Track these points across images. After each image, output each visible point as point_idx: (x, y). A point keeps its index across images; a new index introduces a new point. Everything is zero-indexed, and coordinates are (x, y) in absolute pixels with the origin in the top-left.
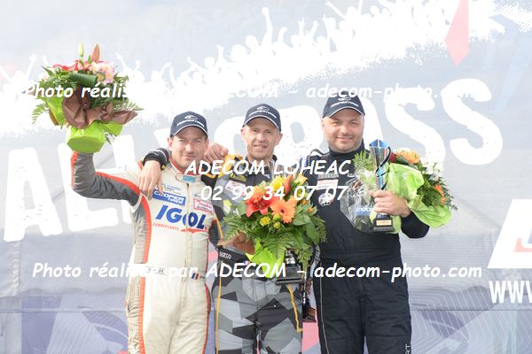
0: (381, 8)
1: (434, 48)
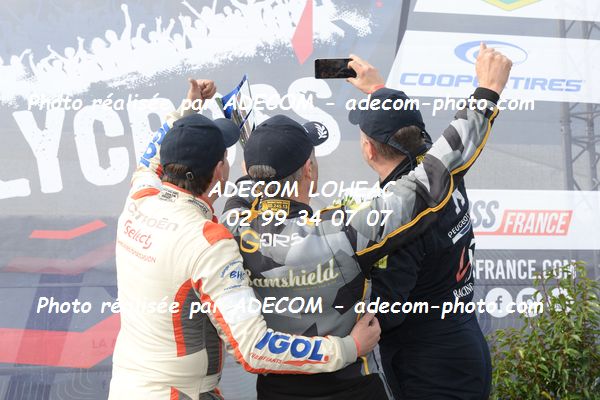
0: (234, 8)
1: (282, 48)
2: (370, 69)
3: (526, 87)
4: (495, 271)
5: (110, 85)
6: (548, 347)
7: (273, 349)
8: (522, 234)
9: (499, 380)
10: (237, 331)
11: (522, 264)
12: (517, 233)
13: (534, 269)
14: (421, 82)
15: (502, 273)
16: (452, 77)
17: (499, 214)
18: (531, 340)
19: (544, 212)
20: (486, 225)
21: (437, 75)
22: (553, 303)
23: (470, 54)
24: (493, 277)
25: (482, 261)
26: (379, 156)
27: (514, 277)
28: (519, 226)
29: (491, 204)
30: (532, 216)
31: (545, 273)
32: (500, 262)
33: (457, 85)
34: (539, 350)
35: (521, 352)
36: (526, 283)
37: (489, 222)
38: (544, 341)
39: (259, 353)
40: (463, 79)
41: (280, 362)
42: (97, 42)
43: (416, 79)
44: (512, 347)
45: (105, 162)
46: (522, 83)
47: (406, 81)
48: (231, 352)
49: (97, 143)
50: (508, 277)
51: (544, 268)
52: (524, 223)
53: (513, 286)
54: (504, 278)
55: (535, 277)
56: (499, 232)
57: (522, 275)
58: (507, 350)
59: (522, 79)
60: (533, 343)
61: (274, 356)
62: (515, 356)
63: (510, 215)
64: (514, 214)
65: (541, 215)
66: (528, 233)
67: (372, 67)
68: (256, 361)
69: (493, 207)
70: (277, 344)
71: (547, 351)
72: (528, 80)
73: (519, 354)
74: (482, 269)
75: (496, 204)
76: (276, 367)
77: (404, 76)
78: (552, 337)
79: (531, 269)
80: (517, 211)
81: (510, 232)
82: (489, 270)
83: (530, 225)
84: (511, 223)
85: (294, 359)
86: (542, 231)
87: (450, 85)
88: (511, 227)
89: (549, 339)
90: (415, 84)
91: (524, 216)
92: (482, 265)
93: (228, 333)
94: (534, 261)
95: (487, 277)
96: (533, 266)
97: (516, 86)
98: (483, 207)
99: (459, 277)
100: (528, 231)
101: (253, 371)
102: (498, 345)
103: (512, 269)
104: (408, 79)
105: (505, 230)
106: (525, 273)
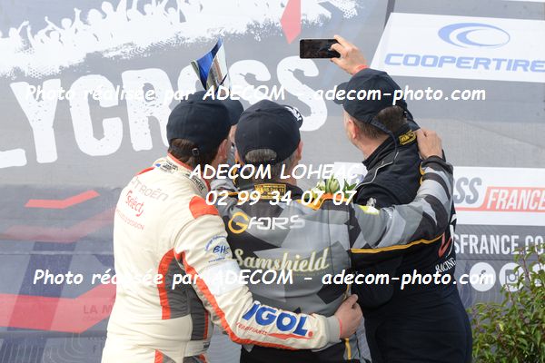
1: (271, 27)
2: (353, 50)
3: (508, 68)
4: (479, 246)
5: (106, 55)
6: (527, 321)
7: (260, 321)
8: (505, 210)
9: (479, 352)
10: (223, 301)
11: (505, 240)
12: (500, 210)
13: (517, 245)
14: (405, 63)
15: (486, 248)
16: (436, 58)
17: (481, 191)
18: (511, 314)
19: (527, 189)
20: (469, 201)
21: (422, 56)
22: (533, 279)
23: (453, 36)
24: (477, 252)
25: (466, 236)
26: (363, 136)
27: (498, 252)
28: (501, 203)
29: (474, 180)
30: (515, 193)
31: (527, 249)
32: (484, 238)
33: (440, 65)
34: (519, 325)
35: (501, 326)
36: (509, 259)
37: (472, 198)
38: (524, 315)
39: (246, 323)
40: (446, 60)
41: (265, 334)
42: (93, 14)
43: (401, 60)
44: (492, 321)
45: (98, 133)
46: (504, 65)
47: (391, 61)
48: (217, 322)
49: (91, 114)
50: (492, 252)
51: (527, 244)
52: (507, 200)
53: (496, 261)
54: (487, 252)
55: (517, 253)
56: (483, 208)
57: (506, 250)
58: (487, 323)
59: (505, 60)
60: (513, 317)
61: (260, 327)
62: (494, 329)
63: (493, 191)
64: (497, 191)
65: (523, 192)
66: (511, 209)
67: (355, 48)
68: (242, 331)
69: (476, 183)
70: (264, 316)
71: (526, 325)
72: (511, 61)
73: (499, 328)
74: (466, 244)
75: (479, 181)
76: (261, 339)
77: (389, 56)
78: (532, 311)
79: (514, 245)
80: (500, 188)
81: (493, 208)
82: (473, 245)
83: (513, 201)
84: (495, 199)
85: (279, 332)
86: (525, 208)
87: (433, 65)
88: (494, 204)
89: (529, 313)
90: (399, 64)
91: (507, 193)
92: (466, 240)
93: (214, 304)
94: (517, 237)
95: (471, 252)
96: (515, 242)
97: (498, 67)
98: (466, 184)
99: (441, 252)
100: (511, 207)
101: (238, 341)
102: (479, 319)
103: (495, 244)
104: (393, 59)
105: (489, 206)
106: (508, 249)
